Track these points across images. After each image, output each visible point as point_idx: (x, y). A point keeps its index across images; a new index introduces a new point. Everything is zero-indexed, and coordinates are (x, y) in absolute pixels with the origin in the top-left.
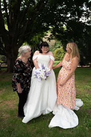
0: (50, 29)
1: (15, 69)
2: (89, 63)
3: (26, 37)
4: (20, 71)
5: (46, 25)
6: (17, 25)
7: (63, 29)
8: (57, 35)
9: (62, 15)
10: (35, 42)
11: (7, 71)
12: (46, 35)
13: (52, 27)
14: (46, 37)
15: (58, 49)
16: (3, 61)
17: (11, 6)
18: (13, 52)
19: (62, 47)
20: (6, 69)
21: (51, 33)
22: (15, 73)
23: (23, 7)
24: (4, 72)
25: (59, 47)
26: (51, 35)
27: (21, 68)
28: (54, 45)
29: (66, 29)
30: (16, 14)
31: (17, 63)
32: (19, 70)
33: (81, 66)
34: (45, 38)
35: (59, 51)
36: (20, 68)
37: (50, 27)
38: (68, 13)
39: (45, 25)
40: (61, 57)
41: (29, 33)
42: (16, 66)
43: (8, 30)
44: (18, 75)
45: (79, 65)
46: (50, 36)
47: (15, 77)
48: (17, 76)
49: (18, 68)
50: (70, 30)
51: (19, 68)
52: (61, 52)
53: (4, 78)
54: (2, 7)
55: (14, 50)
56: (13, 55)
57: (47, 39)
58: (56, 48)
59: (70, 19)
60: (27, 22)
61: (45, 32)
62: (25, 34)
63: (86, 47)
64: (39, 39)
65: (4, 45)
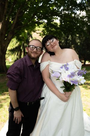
2: (82, 61)
3: (15, 31)
8: (50, 30)
9: (55, 8)
10: (24, 38)
14: (37, 32)
29: (59, 24)
30: (3, 3)
34: (37, 33)
41: (19, 27)
46: (42, 31)
57: (39, 34)
60: (17, 14)
62: (14, 28)
63: (79, 44)
64: (29, 35)
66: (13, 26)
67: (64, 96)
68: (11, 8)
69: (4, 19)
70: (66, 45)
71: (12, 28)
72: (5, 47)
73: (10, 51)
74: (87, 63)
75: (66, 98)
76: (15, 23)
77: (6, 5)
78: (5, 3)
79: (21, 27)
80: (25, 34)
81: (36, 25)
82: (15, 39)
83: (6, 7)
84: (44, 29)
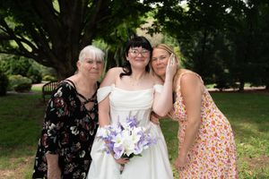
0: (153, 9)
1: (50, 107)
4: (64, 119)
8: (168, 22)
12: (144, 22)
14: (143, 26)
21: (155, 18)
22: (46, 120)
26: (155, 24)
27: (68, 109)
29: (187, 9)
31: (59, 91)
32: (60, 113)
33: (218, 90)
34: (142, 29)
36: (63, 109)
41: (104, 18)
42: (54, 99)
43: (59, 11)
44: (55, 128)
46: (152, 25)
47: (45, 131)
48: (51, 132)
49: (57, 107)
51: (60, 107)
56: (70, 66)
57: (146, 31)
61: (142, 15)
63: (230, 48)
64: (129, 33)
65: (51, 45)
66: (95, 15)
70: (204, 50)
74: (247, 87)
76: (98, 10)
79: (108, 19)
80: (123, 32)
81: (139, 13)
84: (156, 20)
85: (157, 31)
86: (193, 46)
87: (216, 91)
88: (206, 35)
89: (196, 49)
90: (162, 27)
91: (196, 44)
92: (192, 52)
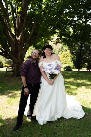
0: (57, 32)
5: (53, 29)
6: (24, 29)
7: (70, 32)
8: (64, 38)
9: (69, 18)
10: (41, 46)
11: (14, 75)
12: (52, 39)
13: (59, 30)
14: (52, 40)
15: (65, 53)
16: (9, 64)
17: (18, 10)
18: (19, 55)
19: (69, 51)
20: (12, 73)
21: (58, 36)
23: (29, 11)
24: (10, 76)
25: (66, 51)
26: (58, 39)
28: (61, 48)
29: (73, 33)
30: (22, 18)
33: (88, 70)
34: (52, 42)
35: (66, 55)
37: (57, 31)
38: (75, 16)
39: (51, 29)
40: (68, 61)
43: (14, 34)
45: (87, 69)
46: (56, 40)
50: (77, 33)
52: (68, 55)
53: (10, 82)
54: (9, 11)
55: (20, 54)
56: (19, 59)
57: (54, 43)
58: (63, 52)
59: (77, 22)
60: (34, 26)
61: (51, 35)
62: (31, 38)
64: (45, 43)
65: (10, 49)
66: (31, 36)
67: (50, 82)
68: (29, 21)
69: (22, 31)
70: (81, 51)
71: (30, 38)
72: (23, 55)
73: (28, 58)
75: (51, 83)
76: (32, 33)
77: (25, 20)
78: (24, 18)
79: (36, 37)
80: (42, 43)
82: (33, 47)
83: (25, 21)
84: (58, 37)
85: (59, 42)
86: (76, 50)
87: (87, 71)
88: (82, 44)
89: (77, 51)
90: (61, 41)
91: (77, 48)
92: (75, 52)
